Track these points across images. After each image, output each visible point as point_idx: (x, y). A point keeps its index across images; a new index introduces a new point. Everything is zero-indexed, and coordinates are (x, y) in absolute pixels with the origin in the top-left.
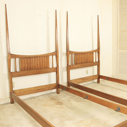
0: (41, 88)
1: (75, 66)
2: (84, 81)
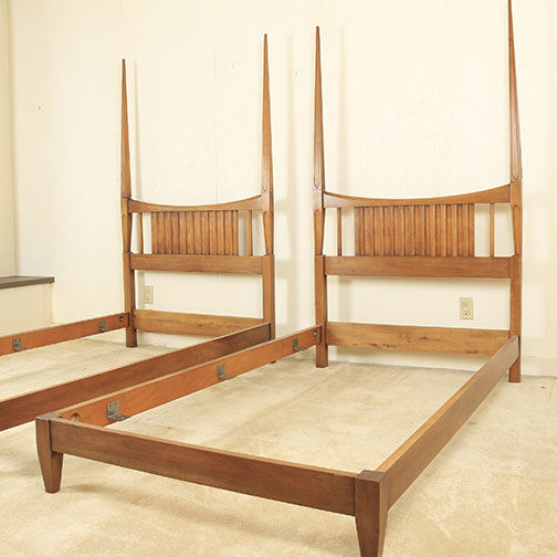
0: (207, 322)
1: (354, 264)
2: (404, 342)
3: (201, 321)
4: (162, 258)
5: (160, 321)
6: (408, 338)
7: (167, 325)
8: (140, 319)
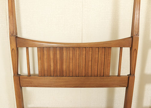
4: (47, 79)
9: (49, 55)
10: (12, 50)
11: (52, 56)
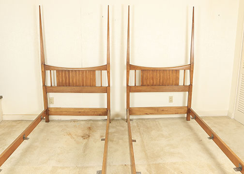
0: (83, 111)
1: (140, 88)
2: (156, 112)
3: (80, 111)
4: (62, 88)
5: (61, 111)
6: (158, 111)
7: (64, 113)
8: (51, 111)
9: (62, 74)
10: (42, 72)
11: (64, 75)
